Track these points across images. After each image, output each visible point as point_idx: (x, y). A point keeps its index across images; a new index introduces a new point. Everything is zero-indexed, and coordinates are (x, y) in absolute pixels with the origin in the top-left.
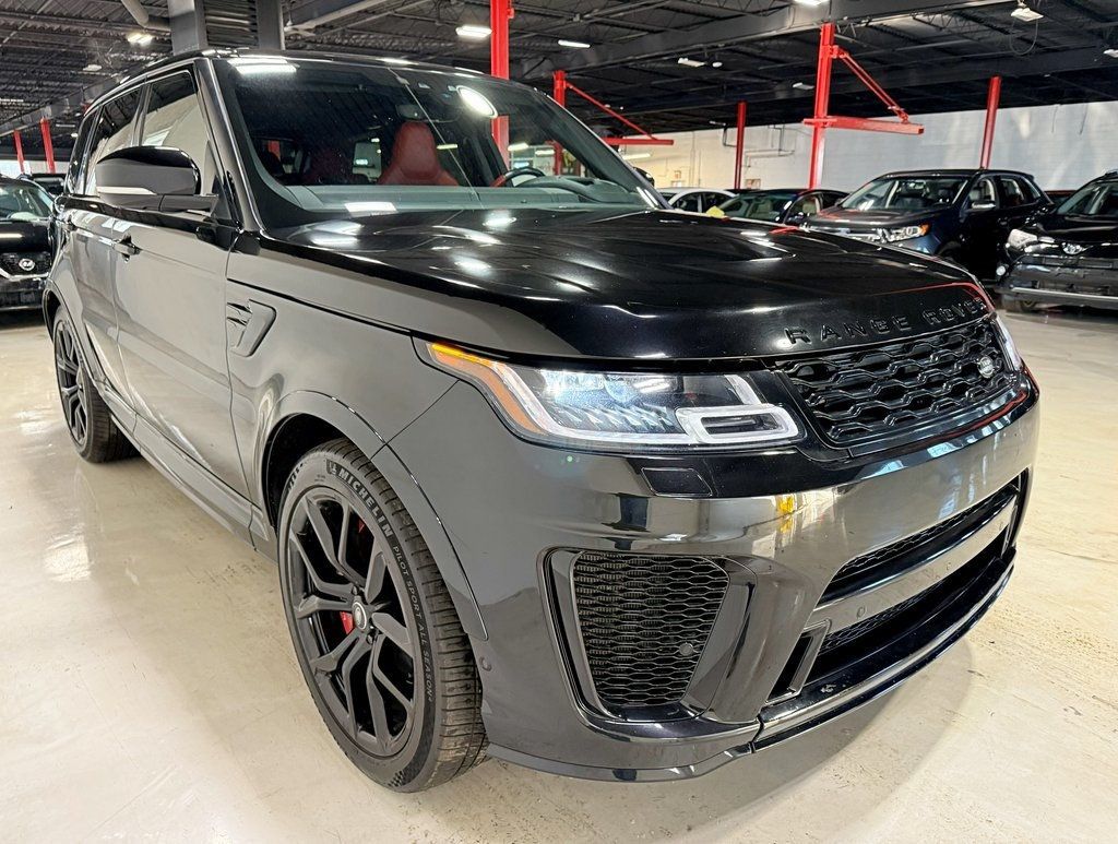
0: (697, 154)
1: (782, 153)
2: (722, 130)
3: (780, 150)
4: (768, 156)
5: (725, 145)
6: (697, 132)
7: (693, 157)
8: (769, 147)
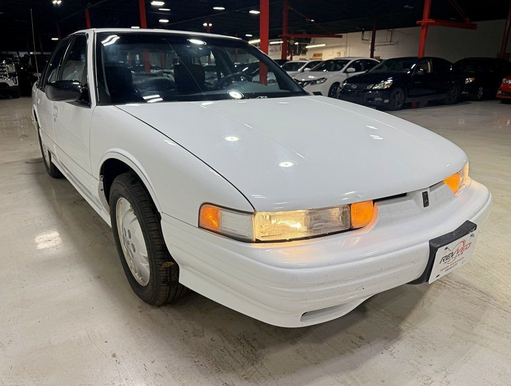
0: (348, 44)
1: (392, 43)
2: (361, 32)
3: (391, 42)
4: (385, 45)
5: (363, 39)
6: (349, 34)
7: (346, 46)
8: (385, 40)
